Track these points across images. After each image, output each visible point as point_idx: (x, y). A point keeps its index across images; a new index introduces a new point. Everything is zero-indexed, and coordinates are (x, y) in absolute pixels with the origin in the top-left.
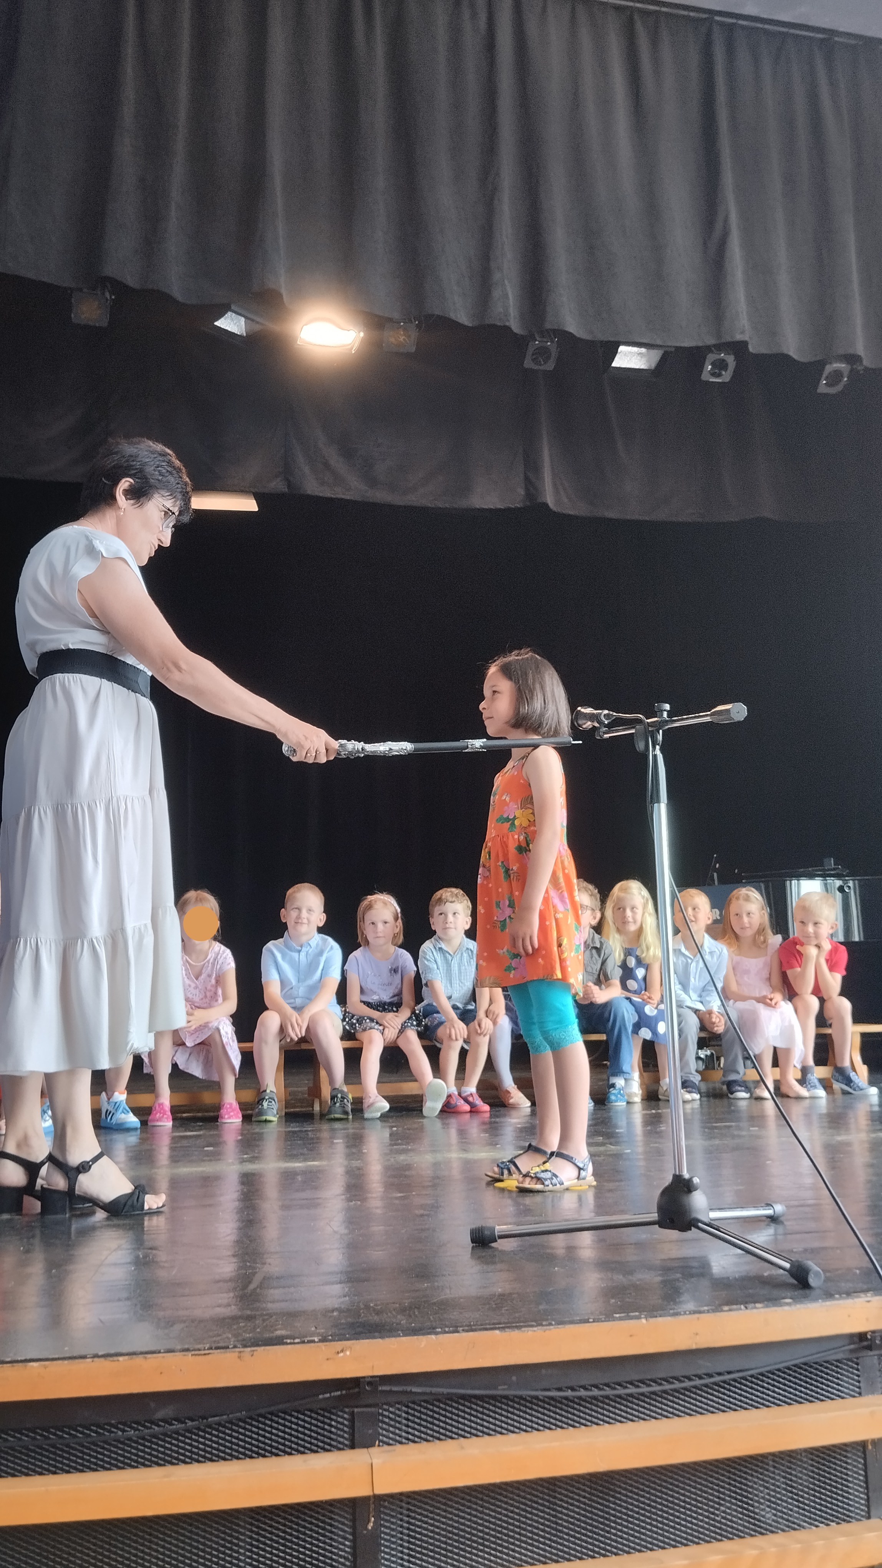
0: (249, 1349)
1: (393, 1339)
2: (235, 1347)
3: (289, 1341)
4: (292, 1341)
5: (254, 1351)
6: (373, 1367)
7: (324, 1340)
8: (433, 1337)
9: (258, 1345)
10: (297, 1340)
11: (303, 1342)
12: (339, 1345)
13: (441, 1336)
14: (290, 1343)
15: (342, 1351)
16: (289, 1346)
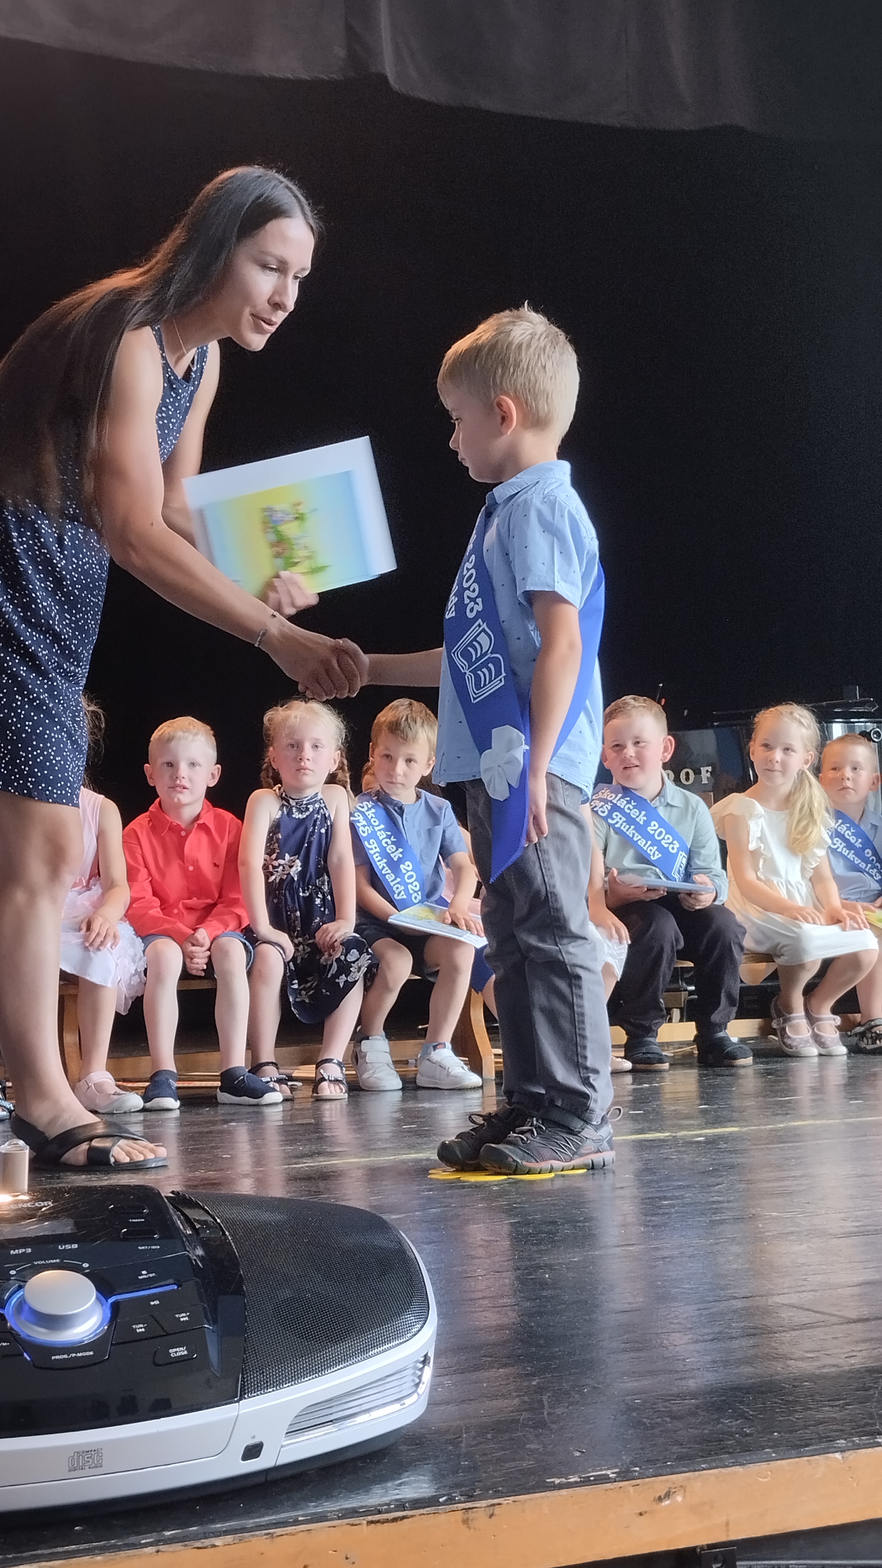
0: (484, 1503)
1: (764, 1465)
2: (451, 1501)
3: (557, 1481)
4: (564, 1480)
5: (493, 1505)
6: (727, 1524)
7: (625, 1475)
8: (838, 1455)
9: (498, 1494)
10: (573, 1479)
11: (586, 1482)
12: (661, 1484)
13: (851, 1455)
14: (560, 1487)
15: (668, 1495)
16: (564, 1492)
